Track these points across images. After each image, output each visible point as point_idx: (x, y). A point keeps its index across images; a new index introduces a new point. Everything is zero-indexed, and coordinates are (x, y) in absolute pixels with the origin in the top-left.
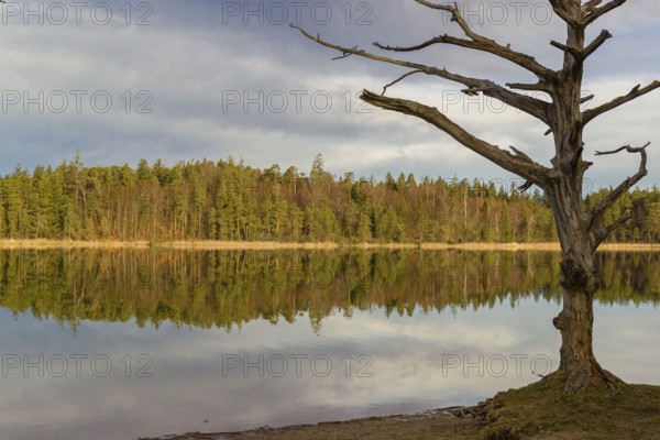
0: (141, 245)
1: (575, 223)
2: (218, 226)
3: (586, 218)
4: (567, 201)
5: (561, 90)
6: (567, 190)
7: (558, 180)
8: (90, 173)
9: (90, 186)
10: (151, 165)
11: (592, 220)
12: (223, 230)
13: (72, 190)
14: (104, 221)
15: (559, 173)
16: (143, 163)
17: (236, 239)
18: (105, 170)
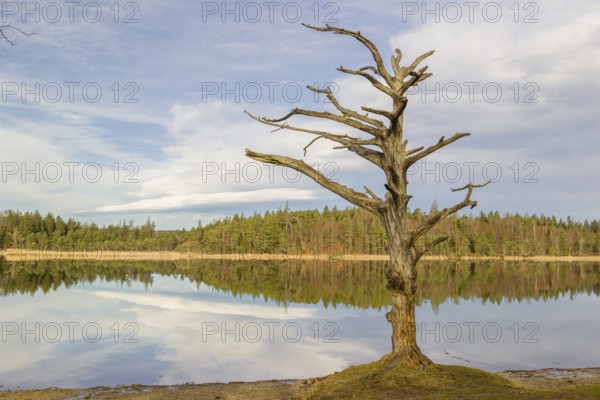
0: (323, 257)
1: (397, 242)
2: (371, 246)
3: (406, 238)
4: (392, 225)
5: (386, 143)
6: (392, 216)
7: (385, 210)
8: (295, 214)
9: (294, 222)
10: (330, 209)
11: (412, 239)
12: (375, 248)
13: (284, 225)
14: (302, 243)
15: (387, 205)
16: (326, 208)
17: (382, 254)
18: (304, 213)
